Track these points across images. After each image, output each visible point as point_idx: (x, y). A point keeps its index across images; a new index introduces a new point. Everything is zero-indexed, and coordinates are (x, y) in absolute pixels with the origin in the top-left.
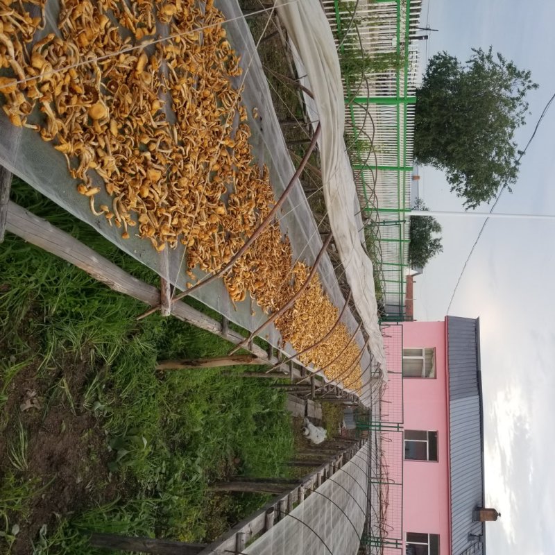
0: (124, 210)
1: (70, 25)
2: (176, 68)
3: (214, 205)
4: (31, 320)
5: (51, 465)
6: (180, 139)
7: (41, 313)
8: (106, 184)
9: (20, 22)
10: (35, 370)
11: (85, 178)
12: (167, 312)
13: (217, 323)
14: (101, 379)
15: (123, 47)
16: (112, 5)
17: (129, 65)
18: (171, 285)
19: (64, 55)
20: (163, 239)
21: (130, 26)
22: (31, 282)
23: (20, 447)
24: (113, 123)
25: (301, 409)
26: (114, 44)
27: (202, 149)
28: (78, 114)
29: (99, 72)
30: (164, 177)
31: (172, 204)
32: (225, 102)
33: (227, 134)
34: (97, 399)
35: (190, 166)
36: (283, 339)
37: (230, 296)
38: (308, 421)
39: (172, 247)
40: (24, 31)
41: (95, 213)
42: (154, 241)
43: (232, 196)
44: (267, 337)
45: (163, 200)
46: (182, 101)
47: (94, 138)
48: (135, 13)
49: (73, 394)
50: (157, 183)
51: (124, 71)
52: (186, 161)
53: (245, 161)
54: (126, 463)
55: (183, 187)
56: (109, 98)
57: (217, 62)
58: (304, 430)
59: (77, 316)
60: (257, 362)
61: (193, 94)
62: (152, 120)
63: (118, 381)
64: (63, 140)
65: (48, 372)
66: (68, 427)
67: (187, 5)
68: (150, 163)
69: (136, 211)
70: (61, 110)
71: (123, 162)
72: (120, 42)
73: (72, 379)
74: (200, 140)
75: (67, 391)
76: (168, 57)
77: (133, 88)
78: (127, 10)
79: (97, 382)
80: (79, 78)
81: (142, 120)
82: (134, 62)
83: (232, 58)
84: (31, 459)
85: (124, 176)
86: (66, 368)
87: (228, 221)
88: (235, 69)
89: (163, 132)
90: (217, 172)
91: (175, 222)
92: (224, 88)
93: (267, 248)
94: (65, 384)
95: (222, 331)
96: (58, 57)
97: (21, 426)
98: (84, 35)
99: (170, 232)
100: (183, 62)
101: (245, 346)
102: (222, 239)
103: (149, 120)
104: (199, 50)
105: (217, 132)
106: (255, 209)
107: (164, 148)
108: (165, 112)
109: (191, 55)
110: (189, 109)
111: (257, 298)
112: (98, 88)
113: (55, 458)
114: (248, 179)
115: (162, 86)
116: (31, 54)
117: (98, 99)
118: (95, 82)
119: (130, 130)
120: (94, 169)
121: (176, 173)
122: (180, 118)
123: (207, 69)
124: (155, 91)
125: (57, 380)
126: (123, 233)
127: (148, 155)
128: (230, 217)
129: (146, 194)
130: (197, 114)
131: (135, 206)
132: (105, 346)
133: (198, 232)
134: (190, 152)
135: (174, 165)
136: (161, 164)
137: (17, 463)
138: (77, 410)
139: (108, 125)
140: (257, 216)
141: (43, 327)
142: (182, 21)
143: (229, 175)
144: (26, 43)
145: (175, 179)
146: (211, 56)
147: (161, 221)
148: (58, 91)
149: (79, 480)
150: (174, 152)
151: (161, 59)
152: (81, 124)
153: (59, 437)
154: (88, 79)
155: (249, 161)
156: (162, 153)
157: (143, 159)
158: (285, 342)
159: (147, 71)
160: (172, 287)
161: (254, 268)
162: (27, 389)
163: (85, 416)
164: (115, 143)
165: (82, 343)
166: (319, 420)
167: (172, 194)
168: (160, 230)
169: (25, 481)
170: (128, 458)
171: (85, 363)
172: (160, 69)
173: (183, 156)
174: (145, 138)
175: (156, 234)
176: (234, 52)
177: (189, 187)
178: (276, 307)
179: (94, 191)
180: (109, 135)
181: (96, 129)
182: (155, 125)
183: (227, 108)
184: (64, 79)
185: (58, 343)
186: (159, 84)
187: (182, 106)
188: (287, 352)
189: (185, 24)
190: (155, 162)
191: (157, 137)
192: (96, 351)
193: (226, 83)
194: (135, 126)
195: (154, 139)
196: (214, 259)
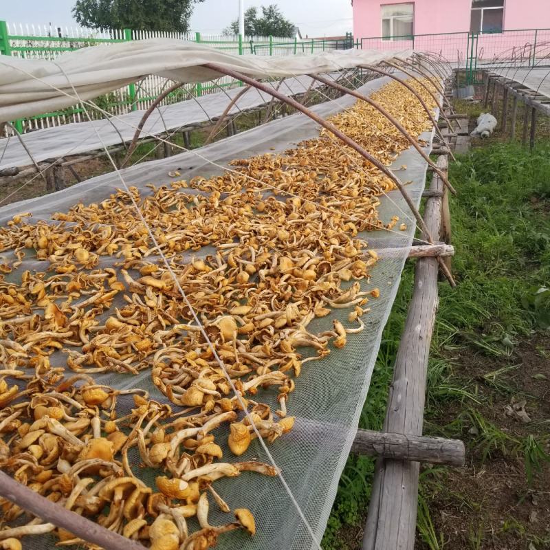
0: (345, 296)
1: (129, 361)
2: (149, 248)
3: (293, 207)
8: (316, 317)
9: (146, 421)
10: (483, 407)
11: (326, 338)
12: (449, 248)
14: (476, 339)
15: (136, 303)
16: (90, 316)
17: (158, 296)
19: (171, 366)
21: (110, 297)
24: (235, 311)
26: (137, 313)
29: (178, 327)
30: (286, 254)
31: (316, 245)
32: (170, 203)
33: (205, 200)
34: (499, 342)
35: (261, 230)
40: (158, 416)
41: (362, 327)
42: (369, 263)
43: (277, 192)
45: (313, 254)
46: (187, 240)
47: (267, 331)
48: (93, 291)
49: (498, 367)
50: (295, 263)
51: (165, 302)
52: (257, 233)
53: (232, 181)
55: (290, 235)
56: (204, 317)
57: (128, 211)
61: (173, 230)
62: (218, 270)
63: (475, 320)
64: (289, 364)
65: (480, 393)
66: (537, 372)
67: (73, 238)
68: (272, 270)
69: (339, 284)
70: (244, 369)
71: (280, 299)
73: (482, 368)
75: (497, 373)
76: (139, 255)
78: (92, 299)
79: (480, 342)
80: (194, 350)
81: (222, 280)
82: (153, 291)
83: (120, 198)
86: (472, 375)
87: (307, 194)
88: (132, 194)
89: (231, 256)
90: (252, 208)
91: (335, 241)
92: (155, 205)
94: (490, 375)
95: (437, 197)
96: (178, 373)
98: (138, 344)
100: (139, 241)
102: (331, 199)
103: (219, 273)
105: (206, 210)
106: (283, 170)
107: (248, 256)
108: (205, 258)
109: (129, 233)
110: (194, 232)
112: (196, 328)
115: (174, 261)
116: (186, 407)
117: (215, 327)
118: (191, 331)
119: (236, 294)
121: (275, 243)
122: (207, 242)
124: (182, 268)
125: (488, 384)
126: (373, 296)
127: (263, 272)
128: (301, 193)
129: (312, 273)
134: (244, 230)
138: (516, 363)
139: (241, 316)
140: (289, 169)
142: (91, 243)
143: (253, 195)
144: (173, 413)
145: (283, 243)
147: (339, 256)
150: (250, 246)
151: (144, 262)
152: (252, 346)
154: (190, 340)
156: (256, 257)
157: (269, 279)
159: (161, 277)
160: (414, 244)
162: (504, 415)
163: (521, 355)
164: (260, 308)
166: (470, 122)
167: (303, 245)
171: (461, 354)
172: (155, 263)
173: (252, 236)
174: (242, 276)
175: (360, 261)
176: (113, 196)
177: (287, 229)
180: (252, 314)
181: (252, 328)
182: (223, 267)
183: (177, 200)
185: (446, 383)
186: (173, 264)
187: (192, 240)
188: (429, 138)
189: (95, 239)
190: (269, 265)
191: (238, 264)
192: (445, 344)
193: (149, 203)
194: (230, 288)
195: (241, 267)
196: (358, 205)
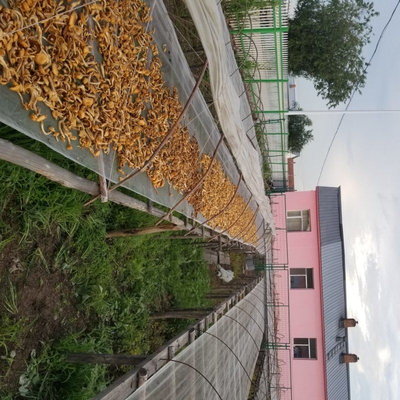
0: (66, 129)
2: (99, 21)
3: (137, 119)
4: (11, 208)
5: (35, 309)
6: (107, 73)
7: (18, 203)
8: (52, 111)
10: (17, 244)
11: (35, 109)
12: (105, 200)
13: (144, 204)
14: (66, 247)
15: (58, 8)
17: (64, 22)
18: (107, 180)
19: (12, 20)
20: (98, 147)
22: (9, 182)
23: (11, 298)
24: (54, 66)
25: (214, 258)
26: (50, 7)
27: (125, 79)
28: (26, 63)
29: (40, 29)
30: (96, 103)
31: (103, 122)
32: (141, 42)
33: (143, 66)
34: (64, 261)
35: (115, 93)
36: (195, 211)
37: (153, 184)
38: (220, 266)
39: (105, 152)
41: (45, 133)
42: (91, 149)
43: (150, 112)
44: (183, 211)
45: (96, 119)
46: (106, 45)
47: (39, 79)
49: (47, 259)
50: (91, 108)
51: (60, 26)
52: (112, 89)
53: (158, 85)
54: (89, 304)
55: (111, 109)
56: (50, 47)
57: (133, 13)
58: (218, 273)
59: (45, 204)
60: (178, 228)
61: (114, 39)
62: (84, 61)
63: (79, 248)
64: (16, 83)
65: (27, 245)
66: (45, 282)
68: (84, 93)
69: (76, 129)
70: (13, 61)
71: (64, 94)
72: (55, 5)
73: (45, 248)
74: (122, 73)
75: (42, 257)
76: (93, 13)
77: (67, 39)
79: (63, 249)
80: (24, 35)
81: (76, 62)
82: (66, 19)
83: (144, 9)
84: (20, 305)
85: (65, 104)
86: (40, 241)
87: (148, 129)
88: (146, 17)
89: (93, 70)
90: (137, 94)
91: (107, 134)
92: (139, 32)
93: (179, 147)
94: (41, 252)
95: (148, 209)
96: (7, 22)
97: (11, 283)
98: (26, 3)
99: (103, 142)
100: (105, 15)
101: (167, 218)
102: (144, 143)
103: (82, 61)
104: (116, 5)
106: (168, 120)
107: (94, 81)
108: (93, 54)
109: (111, 9)
110: (112, 51)
111: (173, 184)
112: (41, 42)
113: (38, 304)
114: (162, 98)
115: (90, 36)
117: (40, 50)
118: (38, 38)
119: (67, 70)
120: (42, 101)
121: (105, 99)
122: (105, 58)
123: (125, 18)
124: (85, 40)
125: (34, 250)
126: (68, 146)
127: (83, 87)
128: (149, 126)
129: (83, 116)
130: (118, 54)
131: (75, 125)
132: (67, 223)
133: (124, 140)
134: (115, 82)
135: (103, 93)
136: (93, 93)
137: (10, 309)
138: (50, 270)
139: (51, 68)
140: (170, 124)
141: (20, 213)
143: (147, 96)
145: (105, 103)
146: (127, 8)
147: (96, 134)
148: (9, 47)
149: (56, 318)
150: (102, 83)
151: (87, 15)
152: (29, 69)
153: (39, 290)
154: (32, 35)
155: (162, 85)
156: (93, 85)
157: (79, 90)
158: (197, 213)
159: (78, 25)
161: (170, 162)
162: (13, 257)
163: (56, 274)
164: (56, 81)
165: (50, 222)
167: (103, 115)
168: (96, 141)
169: (17, 321)
170: (90, 300)
171: (54, 237)
172: (87, 23)
173: (109, 86)
174: (80, 75)
175: (92, 144)
176: (145, 4)
177: (116, 108)
178: (189, 189)
179: (43, 118)
180: (52, 75)
181: (42, 72)
182: (86, 65)
183: (142, 47)
184: (13, 37)
185: (32, 224)
186: (88, 34)
187: (106, 49)
188: (199, 220)
190: (88, 92)
191: (89, 74)
192: (61, 227)
193: (140, 28)
194: (71, 66)
195: (87, 75)
196: (139, 158)
